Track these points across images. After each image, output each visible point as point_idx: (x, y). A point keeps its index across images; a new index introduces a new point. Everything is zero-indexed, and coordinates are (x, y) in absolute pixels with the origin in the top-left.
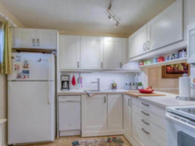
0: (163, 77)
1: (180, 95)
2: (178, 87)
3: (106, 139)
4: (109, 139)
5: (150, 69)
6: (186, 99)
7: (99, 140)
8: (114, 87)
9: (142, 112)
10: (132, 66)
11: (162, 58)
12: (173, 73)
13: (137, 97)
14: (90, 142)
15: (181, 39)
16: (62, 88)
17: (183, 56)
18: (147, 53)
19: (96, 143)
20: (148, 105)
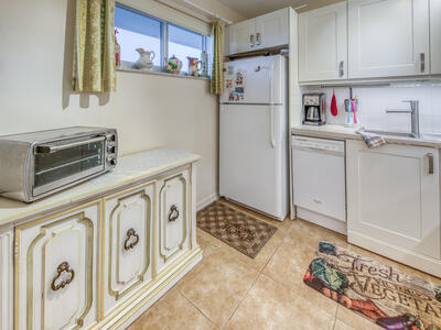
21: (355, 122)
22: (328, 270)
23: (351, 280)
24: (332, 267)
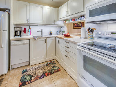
0: (74, 28)
1: (81, 37)
2: (81, 33)
3: (46, 63)
4: (48, 63)
5: (68, 24)
6: (84, 38)
7: (41, 65)
8: (51, 34)
9: (66, 46)
10: (60, 23)
11: (73, 19)
12: (77, 26)
13: (63, 39)
14: (35, 68)
15: (83, 11)
16: (16, 35)
17: (83, 19)
18: (67, 16)
19: (39, 68)
20: (68, 43)
21: (31, 34)
22: (26, 77)
23: (32, 75)
24: (27, 75)
